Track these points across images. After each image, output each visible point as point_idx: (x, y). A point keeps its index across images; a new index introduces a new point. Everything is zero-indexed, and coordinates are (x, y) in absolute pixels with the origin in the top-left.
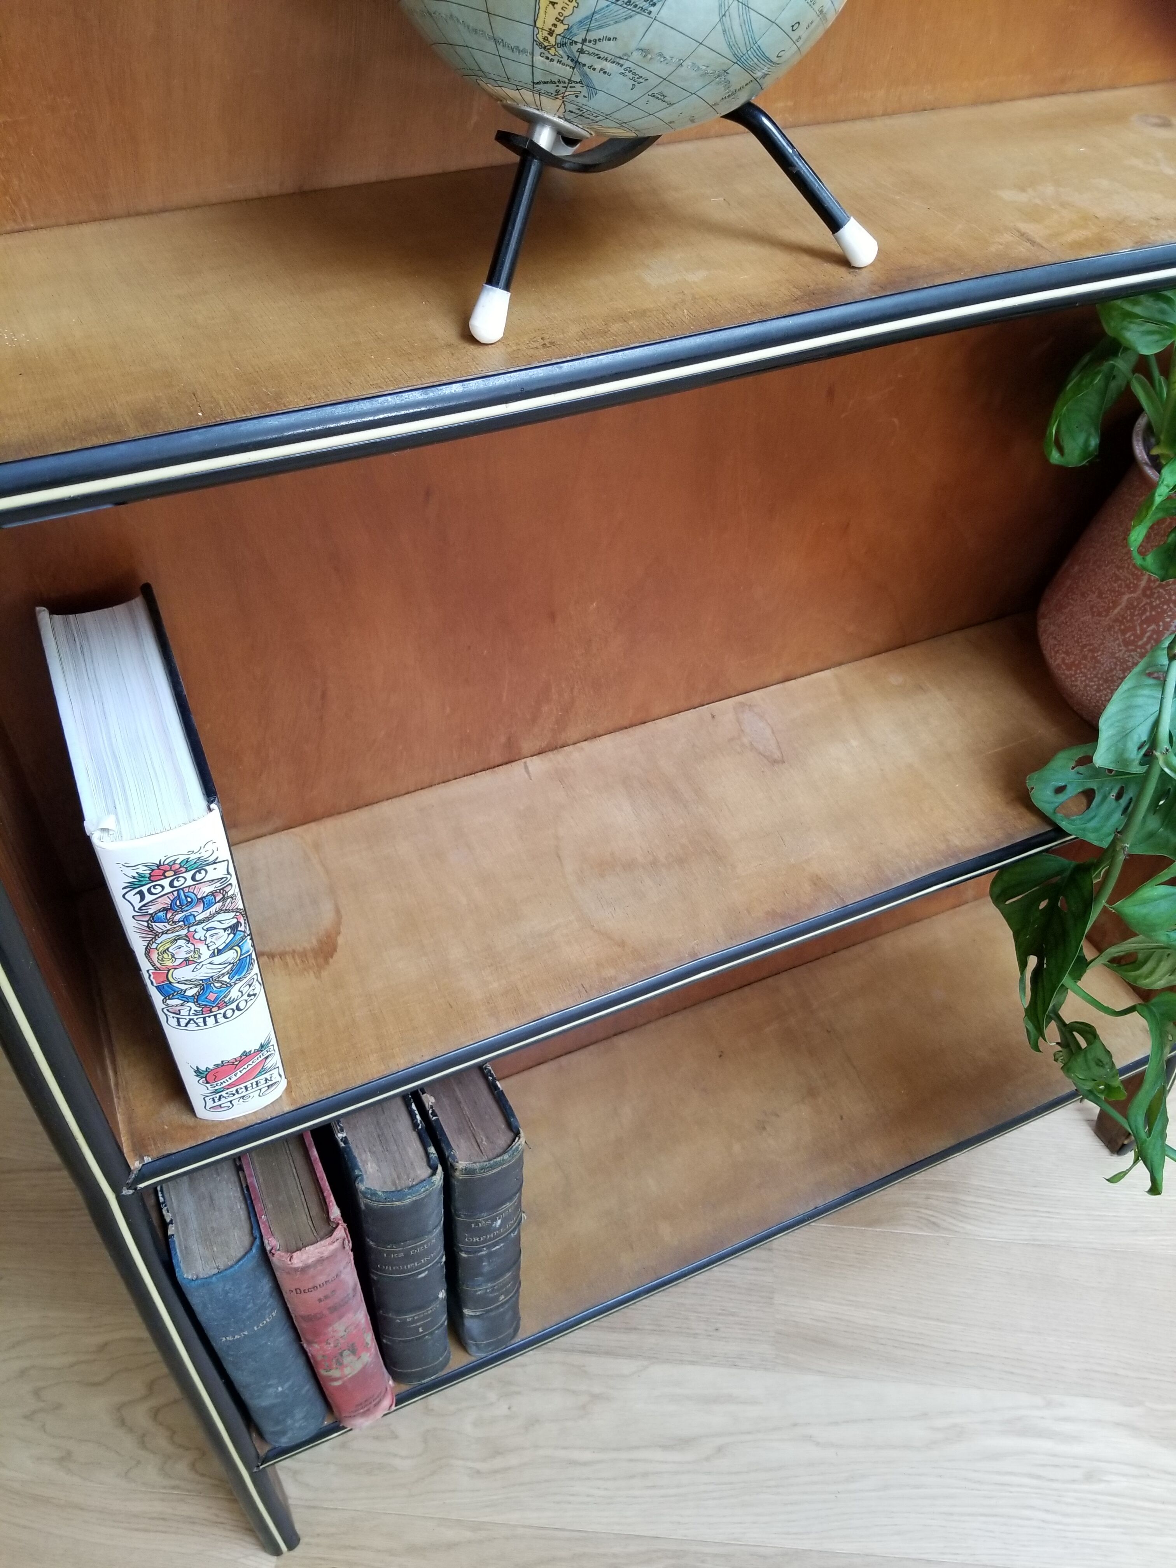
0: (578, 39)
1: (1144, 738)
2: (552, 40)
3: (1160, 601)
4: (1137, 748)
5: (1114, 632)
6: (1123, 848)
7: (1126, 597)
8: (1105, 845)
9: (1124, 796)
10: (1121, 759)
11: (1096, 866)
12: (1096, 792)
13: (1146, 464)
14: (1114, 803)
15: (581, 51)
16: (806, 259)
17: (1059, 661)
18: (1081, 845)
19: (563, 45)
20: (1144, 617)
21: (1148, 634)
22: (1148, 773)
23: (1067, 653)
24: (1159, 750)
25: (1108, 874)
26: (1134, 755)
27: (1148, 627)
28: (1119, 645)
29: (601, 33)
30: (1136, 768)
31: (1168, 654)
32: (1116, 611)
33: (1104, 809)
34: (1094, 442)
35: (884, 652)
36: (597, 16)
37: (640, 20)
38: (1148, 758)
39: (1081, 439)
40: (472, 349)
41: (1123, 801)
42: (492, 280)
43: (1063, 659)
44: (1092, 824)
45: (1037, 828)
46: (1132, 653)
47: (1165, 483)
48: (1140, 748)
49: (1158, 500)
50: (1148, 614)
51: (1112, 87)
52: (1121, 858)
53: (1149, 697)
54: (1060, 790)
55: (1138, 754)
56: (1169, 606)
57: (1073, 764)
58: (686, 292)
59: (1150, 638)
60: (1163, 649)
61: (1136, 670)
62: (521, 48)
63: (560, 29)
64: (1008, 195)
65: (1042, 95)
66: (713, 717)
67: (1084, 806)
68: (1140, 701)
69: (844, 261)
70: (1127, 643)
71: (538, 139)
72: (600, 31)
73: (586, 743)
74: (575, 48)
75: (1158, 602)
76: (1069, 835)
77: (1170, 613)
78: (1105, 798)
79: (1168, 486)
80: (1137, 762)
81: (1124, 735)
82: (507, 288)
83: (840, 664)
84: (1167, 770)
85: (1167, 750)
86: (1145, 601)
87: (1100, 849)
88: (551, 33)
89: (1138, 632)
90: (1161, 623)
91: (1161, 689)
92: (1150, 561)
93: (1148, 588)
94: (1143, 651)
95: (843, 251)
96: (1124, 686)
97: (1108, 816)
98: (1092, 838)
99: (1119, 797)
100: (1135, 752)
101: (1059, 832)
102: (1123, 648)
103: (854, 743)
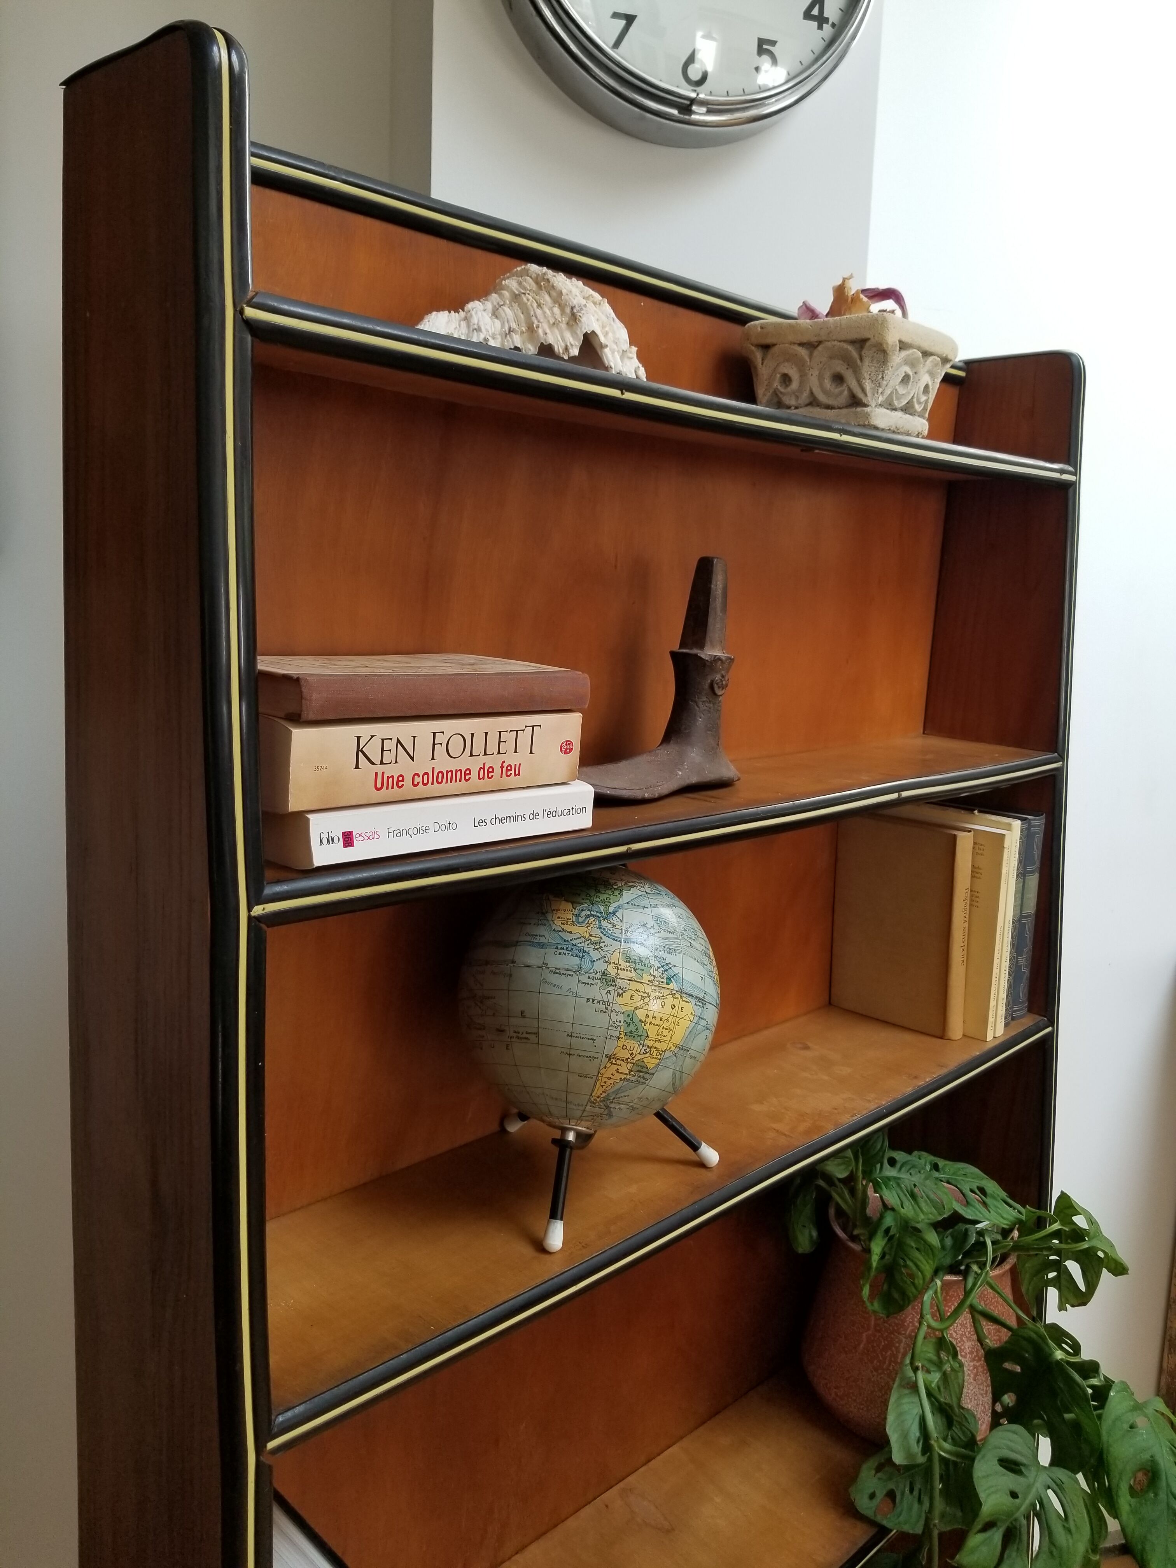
0: (612, 1098)
1: (918, 1434)
2: (598, 1100)
3: (887, 1332)
4: (916, 1444)
5: (865, 1363)
6: (935, 1525)
7: (864, 1335)
8: (919, 1530)
9: (915, 1488)
10: (910, 1455)
11: (919, 1549)
12: (896, 1490)
13: (847, 1240)
14: (910, 1497)
15: (612, 1102)
16: (681, 1167)
17: (833, 1395)
18: (903, 1537)
19: (603, 1101)
20: (881, 1347)
21: (888, 1358)
22: (930, 1459)
23: (836, 1387)
24: (932, 1439)
25: (930, 1551)
26: (917, 1449)
27: (886, 1353)
28: (872, 1372)
29: (623, 1094)
30: (921, 1459)
31: (912, 1368)
32: (862, 1346)
33: (905, 1505)
34: (815, 1234)
35: (708, 1420)
36: (622, 1088)
37: (641, 1087)
38: (927, 1448)
39: (806, 1232)
40: (546, 1256)
41: (916, 1493)
42: (553, 1215)
43: (836, 1394)
44: (902, 1518)
45: (869, 1532)
46: (882, 1376)
47: (875, 1252)
48: (918, 1442)
49: (874, 1264)
50: (883, 1344)
51: (766, 1028)
52: (936, 1533)
53: (909, 1403)
54: (872, 1496)
55: (918, 1447)
56: (894, 1335)
57: (873, 1472)
58: (634, 1199)
59: (890, 1362)
60: (906, 1365)
61: (895, 1386)
62: (580, 1104)
63: (604, 1095)
64: (757, 1108)
65: (735, 1039)
66: (607, 1506)
67: (891, 1505)
68: (906, 1407)
69: (702, 1165)
70: (876, 1370)
71: (568, 1138)
72: (622, 1094)
73: (518, 1556)
74: (608, 1102)
75: (886, 1334)
76: (891, 1531)
77: (897, 1340)
78: (903, 1494)
79: (877, 1254)
80: (920, 1454)
81: (905, 1436)
82: (561, 1219)
83: (681, 1438)
84: (942, 1454)
85: (937, 1438)
86: (878, 1334)
87: (915, 1536)
88: (598, 1097)
89: (881, 1358)
90: (894, 1348)
91: (918, 1396)
92: (876, 1306)
93: (876, 1325)
94: (889, 1372)
95: (700, 1159)
96: (892, 1400)
97: (910, 1509)
98: (907, 1528)
99: (911, 1490)
100: (916, 1447)
101: (883, 1531)
102: (875, 1373)
103: (718, 1500)
